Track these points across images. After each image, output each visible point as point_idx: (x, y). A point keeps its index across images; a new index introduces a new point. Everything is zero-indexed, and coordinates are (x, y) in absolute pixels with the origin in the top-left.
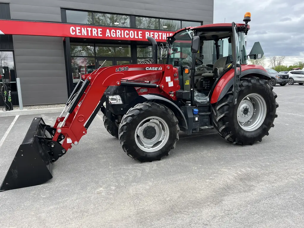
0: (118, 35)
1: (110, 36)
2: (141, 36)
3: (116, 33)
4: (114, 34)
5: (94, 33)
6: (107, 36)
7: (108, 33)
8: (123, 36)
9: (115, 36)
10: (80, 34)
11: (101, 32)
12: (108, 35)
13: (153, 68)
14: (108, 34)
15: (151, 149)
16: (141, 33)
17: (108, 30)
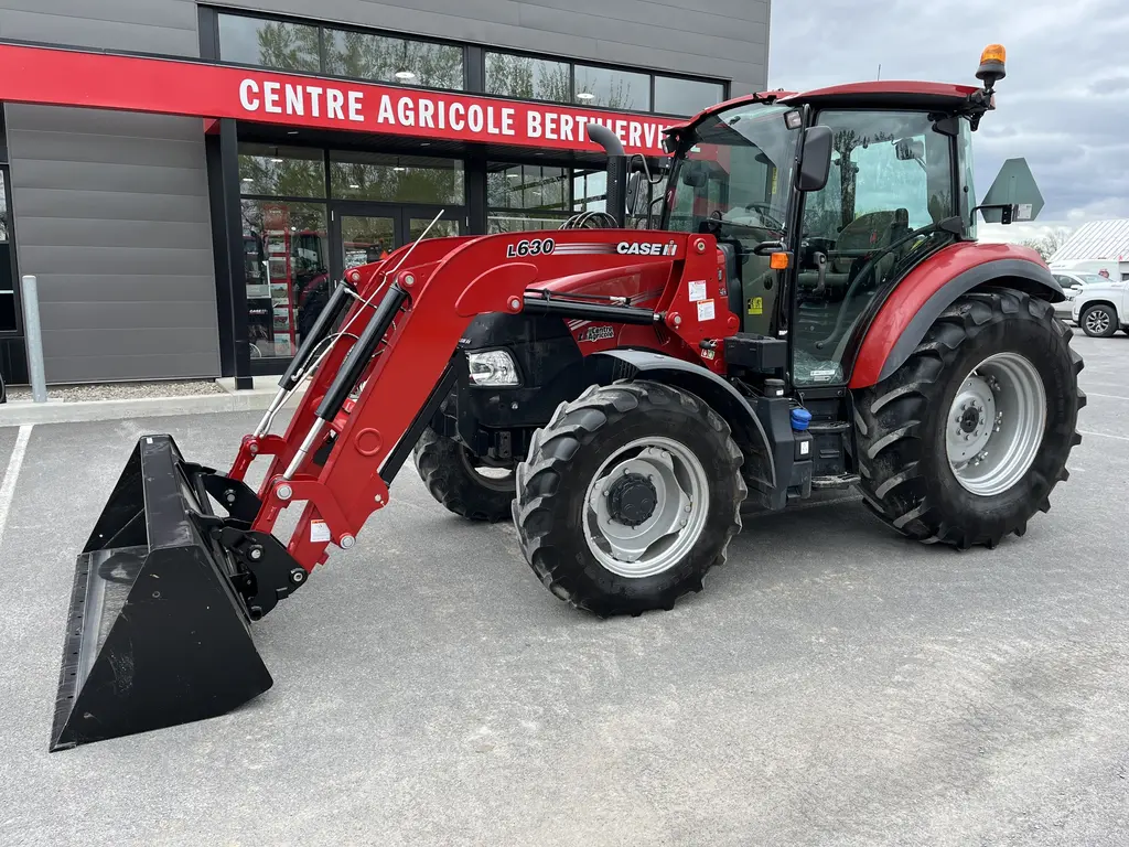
0: (426, 117)
1: (392, 121)
2: (510, 127)
3: (416, 110)
4: (411, 114)
5: (334, 108)
6: (380, 120)
7: (386, 111)
8: (442, 125)
9: (411, 121)
10: (278, 110)
11: (359, 106)
12: (386, 119)
13: (642, 246)
14: (385, 113)
15: (639, 564)
16: (509, 116)
17: (385, 99)
